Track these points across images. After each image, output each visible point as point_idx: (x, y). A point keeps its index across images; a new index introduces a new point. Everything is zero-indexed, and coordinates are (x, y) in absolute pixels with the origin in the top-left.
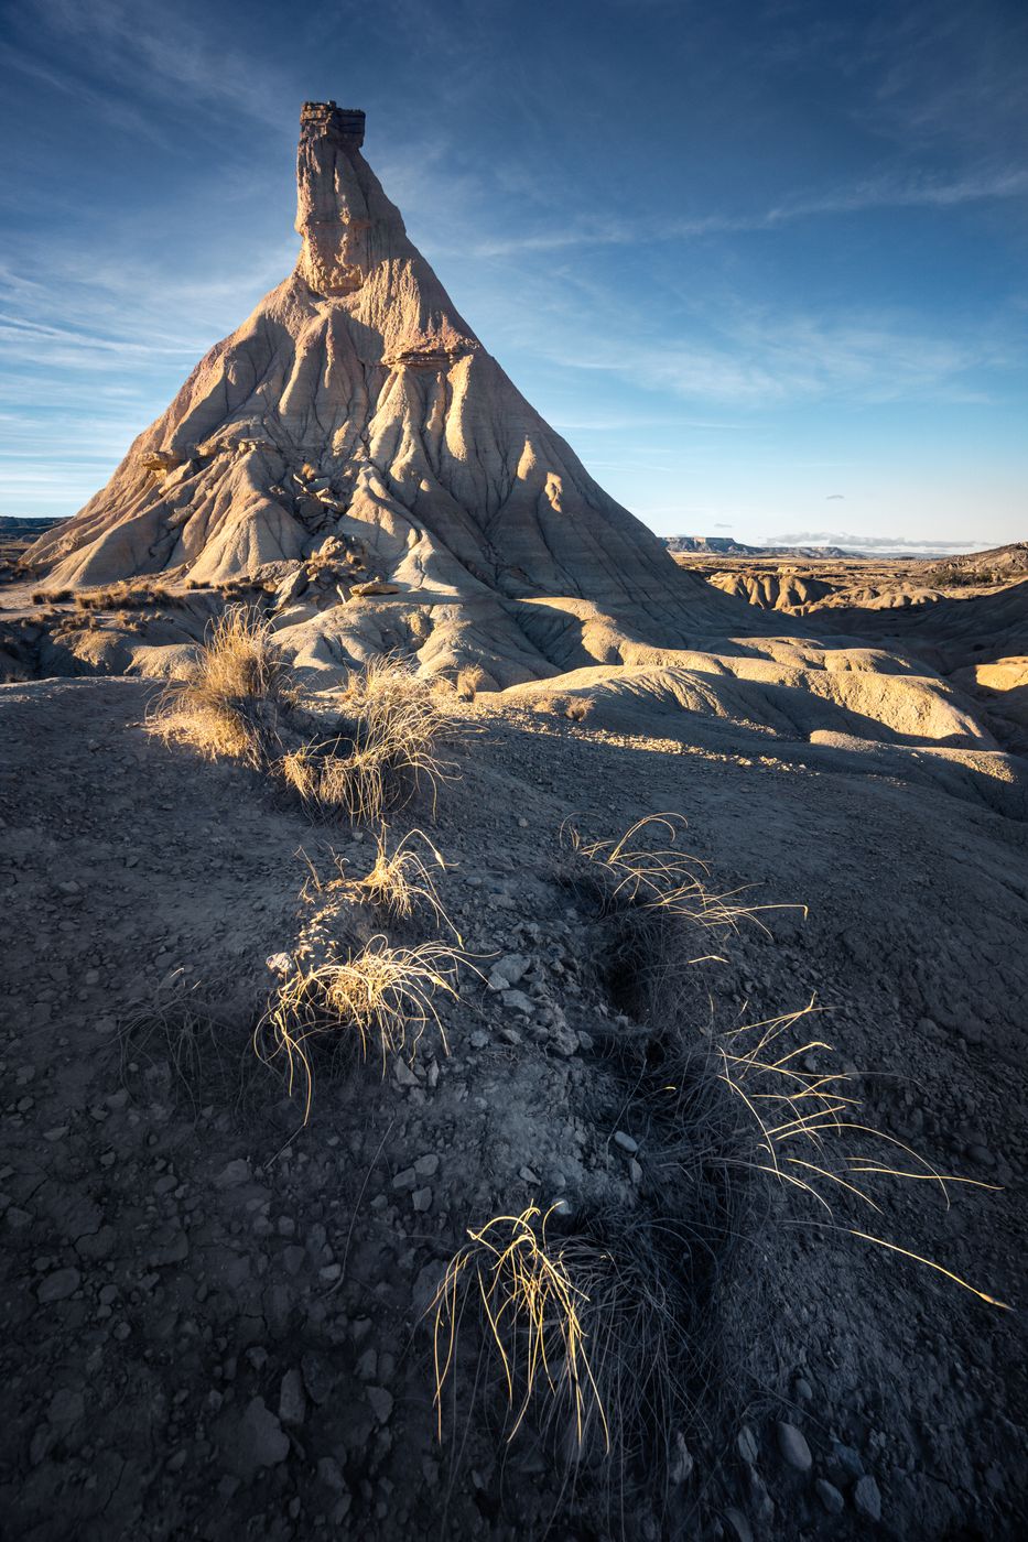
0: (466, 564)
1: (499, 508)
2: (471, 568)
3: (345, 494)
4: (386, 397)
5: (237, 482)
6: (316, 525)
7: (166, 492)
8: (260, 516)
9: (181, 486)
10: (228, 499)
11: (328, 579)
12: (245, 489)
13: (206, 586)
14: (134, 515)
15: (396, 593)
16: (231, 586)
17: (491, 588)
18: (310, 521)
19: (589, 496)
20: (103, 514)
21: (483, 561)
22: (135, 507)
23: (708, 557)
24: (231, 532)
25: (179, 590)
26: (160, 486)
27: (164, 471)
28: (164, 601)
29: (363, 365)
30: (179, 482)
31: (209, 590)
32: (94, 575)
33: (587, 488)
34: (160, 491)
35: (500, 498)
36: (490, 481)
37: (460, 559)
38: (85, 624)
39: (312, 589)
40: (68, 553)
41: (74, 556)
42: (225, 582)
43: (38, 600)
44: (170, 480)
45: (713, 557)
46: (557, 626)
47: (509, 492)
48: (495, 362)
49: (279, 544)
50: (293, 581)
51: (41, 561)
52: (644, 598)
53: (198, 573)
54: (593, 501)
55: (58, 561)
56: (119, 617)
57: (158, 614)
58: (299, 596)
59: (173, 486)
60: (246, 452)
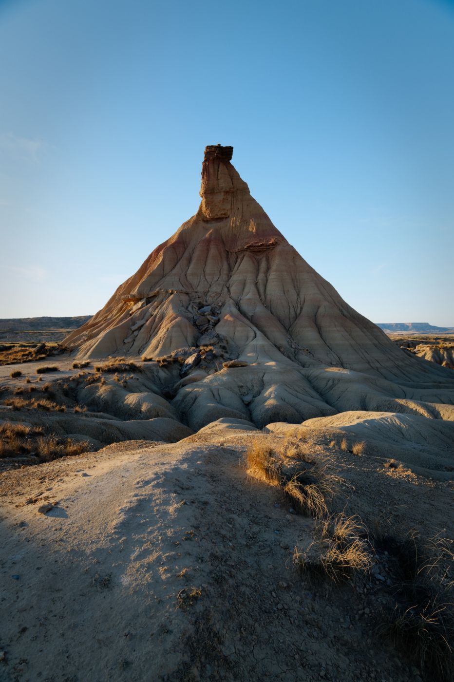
0: (279, 348)
1: (296, 319)
2: (282, 350)
3: (218, 313)
4: (239, 267)
5: (167, 308)
6: (204, 329)
7: (133, 313)
8: (178, 326)
9: (140, 310)
10: (162, 318)
11: (210, 357)
12: (170, 312)
13: (150, 360)
14: (117, 324)
15: (246, 366)
16: (164, 360)
17: (293, 361)
18: (201, 327)
19: (344, 311)
20: (102, 322)
21: (288, 347)
22: (118, 320)
23: (413, 334)
24: (163, 333)
25: (138, 362)
26: (130, 310)
27: (132, 303)
28: (133, 368)
29: (228, 252)
30: (140, 308)
31: (153, 363)
32: (98, 353)
33: (343, 307)
34: (130, 313)
35: (296, 314)
36: (291, 305)
37: (276, 346)
38: (98, 380)
39: (203, 362)
40: (85, 341)
41: (88, 343)
42: (161, 358)
43: (75, 366)
44: (135, 307)
45: (417, 334)
46: (330, 383)
47: (301, 312)
48: (293, 248)
49: (186, 340)
50: (194, 358)
51: (72, 345)
52: (378, 365)
53: (146, 354)
54: (346, 313)
55: (80, 345)
56: (115, 377)
57: (132, 375)
58: (196, 366)
59: (136, 310)
60: (171, 294)
